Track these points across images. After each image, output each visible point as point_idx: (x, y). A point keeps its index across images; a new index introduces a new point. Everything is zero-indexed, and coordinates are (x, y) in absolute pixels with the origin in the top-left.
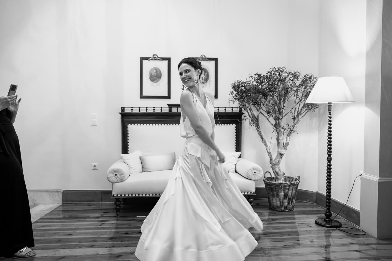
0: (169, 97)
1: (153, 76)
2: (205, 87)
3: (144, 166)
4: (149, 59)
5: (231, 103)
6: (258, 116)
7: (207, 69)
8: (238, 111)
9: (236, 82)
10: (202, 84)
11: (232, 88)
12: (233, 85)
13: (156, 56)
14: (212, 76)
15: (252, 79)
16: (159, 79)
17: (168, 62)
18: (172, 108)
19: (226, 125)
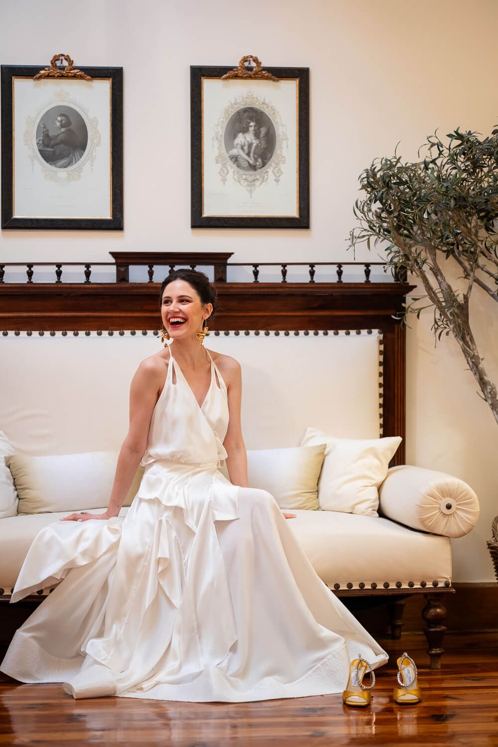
0: (115, 224)
1: (52, 142)
2: (257, 183)
3: (27, 491)
4: (38, 75)
5: (361, 245)
6: (466, 298)
7: (267, 112)
8: (392, 280)
9: (379, 167)
10: (247, 173)
11: (364, 187)
12: (368, 177)
13: (65, 63)
14: (287, 139)
15: (441, 153)
16: (77, 154)
17: (113, 84)
18: (131, 267)
19: (342, 333)
